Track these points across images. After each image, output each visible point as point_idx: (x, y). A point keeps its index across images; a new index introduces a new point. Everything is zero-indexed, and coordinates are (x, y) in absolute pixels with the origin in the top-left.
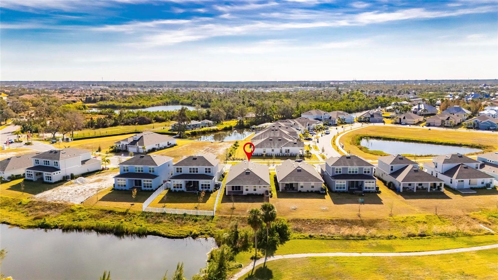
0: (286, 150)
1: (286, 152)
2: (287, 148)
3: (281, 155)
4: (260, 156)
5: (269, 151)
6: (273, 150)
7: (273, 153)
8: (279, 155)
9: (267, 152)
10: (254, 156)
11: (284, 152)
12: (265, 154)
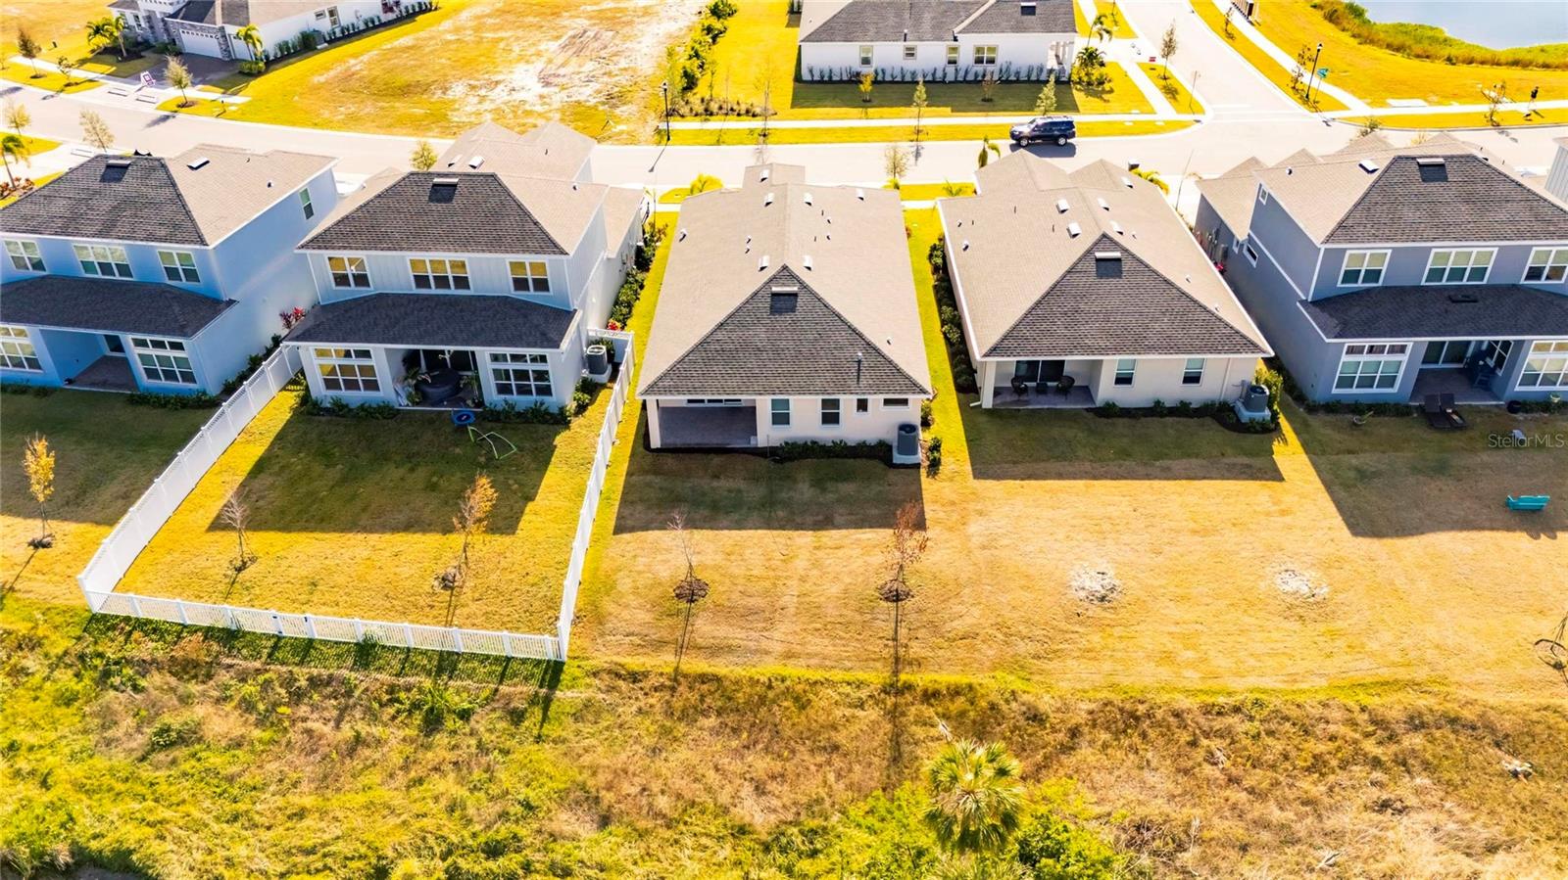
0: (979, 50)
1: (979, 61)
2: (986, 39)
3: (950, 77)
4: (841, 82)
5: (888, 55)
6: (910, 53)
7: (910, 65)
8: (939, 75)
9: (877, 63)
10: (812, 82)
11: (966, 58)
12: (868, 71)
